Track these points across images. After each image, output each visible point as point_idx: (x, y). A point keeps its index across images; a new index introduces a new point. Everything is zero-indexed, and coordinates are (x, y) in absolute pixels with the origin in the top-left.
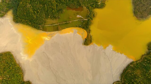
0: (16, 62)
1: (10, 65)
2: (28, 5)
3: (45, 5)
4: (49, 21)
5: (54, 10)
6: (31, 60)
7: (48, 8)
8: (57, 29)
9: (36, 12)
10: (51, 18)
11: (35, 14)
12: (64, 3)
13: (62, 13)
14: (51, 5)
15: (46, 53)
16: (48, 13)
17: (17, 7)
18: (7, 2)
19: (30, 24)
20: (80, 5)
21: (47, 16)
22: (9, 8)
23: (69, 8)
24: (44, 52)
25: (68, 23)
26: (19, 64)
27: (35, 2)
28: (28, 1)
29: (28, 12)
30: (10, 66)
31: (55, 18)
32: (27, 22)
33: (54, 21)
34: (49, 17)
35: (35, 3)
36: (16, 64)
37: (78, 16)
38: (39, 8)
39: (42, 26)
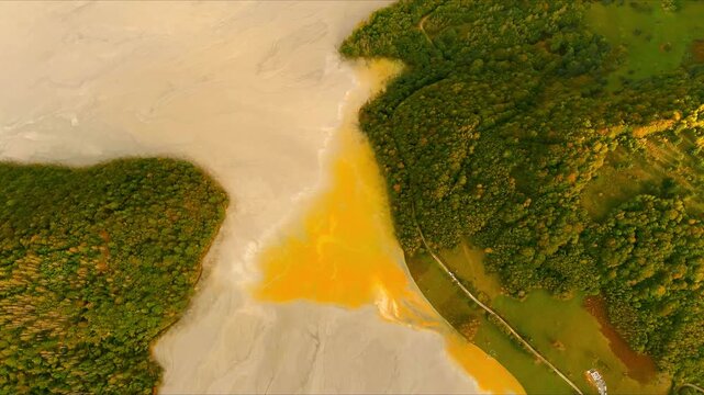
1: (176, 249)
2: (471, 128)
3: (528, 194)
4: (471, 262)
5: (537, 253)
7: (524, 218)
8: (460, 316)
9: (463, 181)
10: (488, 260)
11: (453, 184)
12: (606, 274)
13: (551, 292)
14: (550, 223)
15: (322, 348)
16: (500, 233)
17: (429, 82)
18: (417, 25)
19: (397, 187)
20: (657, 351)
21: (487, 236)
22: (401, 52)
23: (602, 305)
24: (317, 337)
25: (526, 352)
26: (201, 274)
27: (508, 146)
28: (484, 113)
29: (438, 147)
30: (172, 252)
31: (505, 279)
32: (393, 171)
33: (486, 284)
34: (489, 250)
35: (502, 152)
36: (195, 268)
37: (595, 376)
38: (492, 180)
39: (423, 246)
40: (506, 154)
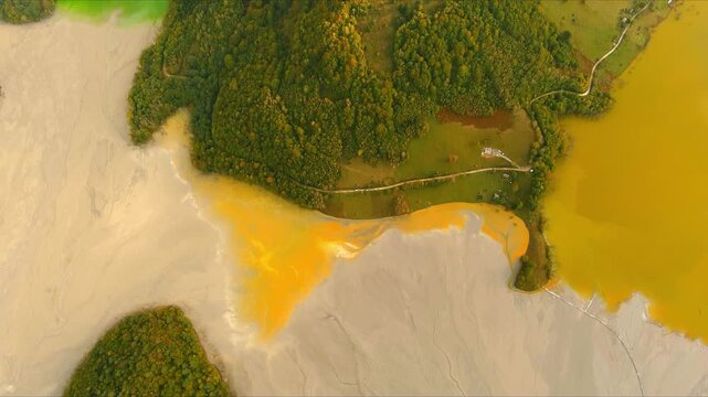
0: (204, 355)
1: (184, 372)
2: (269, 97)
3: (343, 98)
4: (359, 171)
5: (385, 123)
6: (272, 350)
7: (357, 114)
8: (389, 207)
9: (301, 131)
10: (366, 158)
11: (298, 139)
12: (430, 93)
13: (416, 136)
14: (372, 100)
15: (340, 318)
16: (354, 136)
17: (213, 102)
18: (163, 78)
19: (270, 180)
20: (500, 103)
21: (350, 148)
22: (174, 103)
23: (449, 112)
24: (330, 316)
25: (442, 182)
26: (219, 369)
27: (302, 85)
28: (266, 81)
29: (265, 128)
30: (184, 377)
31: (385, 157)
32: (256, 174)
33: (380, 173)
34: (360, 152)
35: (302, 91)
36: (210, 369)
37: (488, 152)
38: (315, 113)
39: (324, 194)
40: (306, 89)
